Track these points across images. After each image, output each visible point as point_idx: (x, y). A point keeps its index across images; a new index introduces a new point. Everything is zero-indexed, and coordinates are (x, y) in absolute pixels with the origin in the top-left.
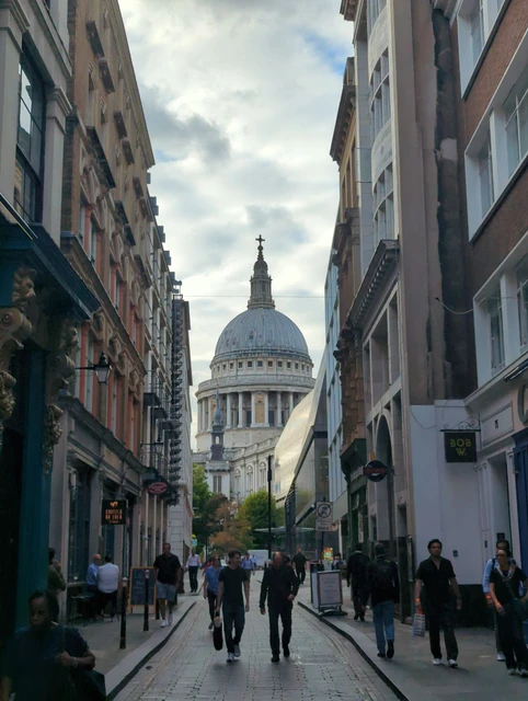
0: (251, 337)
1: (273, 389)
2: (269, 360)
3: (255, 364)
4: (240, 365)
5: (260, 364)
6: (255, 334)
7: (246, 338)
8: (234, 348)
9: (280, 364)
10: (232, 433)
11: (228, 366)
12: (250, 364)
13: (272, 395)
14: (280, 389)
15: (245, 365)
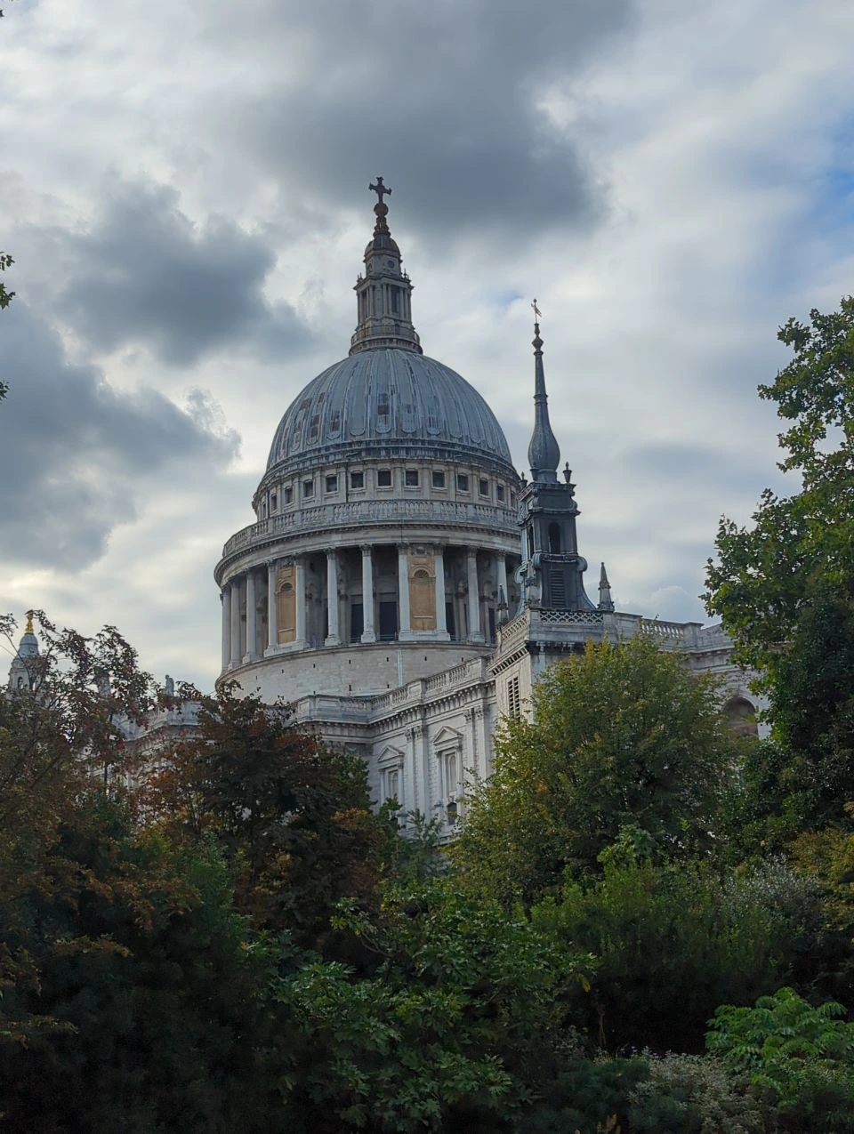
0: (384, 410)
1: (456, 539)
2: (436, 467)
3: (398, 478)
4: (357, 479)
5: (412, 478)
6: (393, 403)
7: (370, 411)
8: (335, 438)
9: (463, 481)
10: (344, 657)
11: (319, 485)
12: (384, 478)
13: (453, 556)
14: (475, 540)
15: (370, 480)
